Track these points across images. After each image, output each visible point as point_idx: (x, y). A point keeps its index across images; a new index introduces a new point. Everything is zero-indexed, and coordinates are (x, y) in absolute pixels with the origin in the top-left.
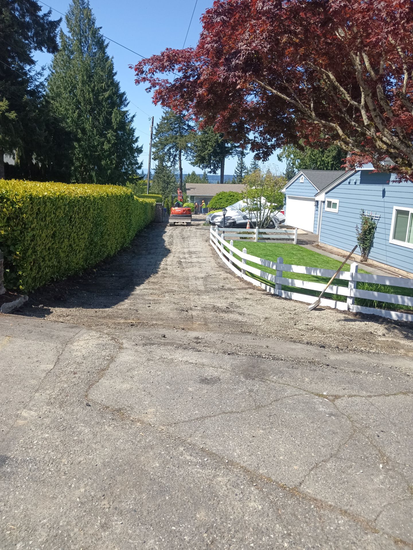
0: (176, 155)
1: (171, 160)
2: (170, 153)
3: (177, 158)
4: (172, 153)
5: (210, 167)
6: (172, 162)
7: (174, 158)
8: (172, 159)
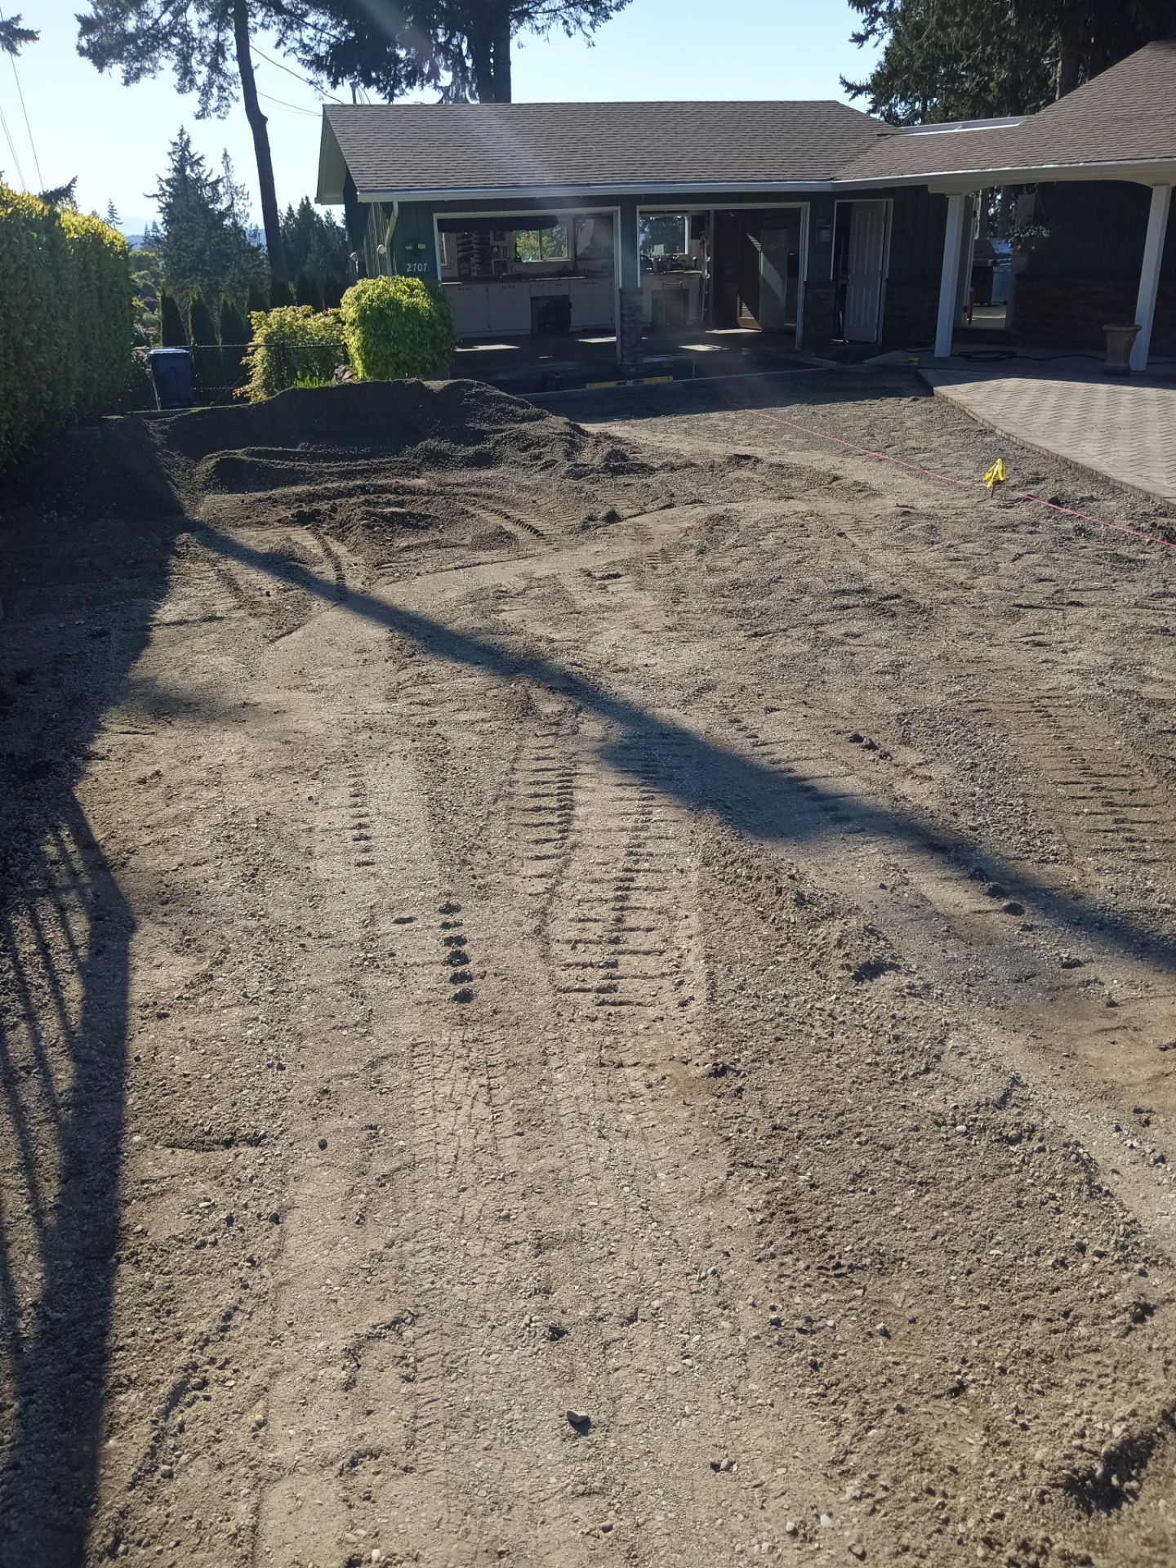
0: (219, 49)
1: (200, 80)
2: (186, 38)
3: (232, 66)
4: (196, 31)
5: (434, 74)
6: (205, 93)
7: (215, 67)
8: (205, 70)
